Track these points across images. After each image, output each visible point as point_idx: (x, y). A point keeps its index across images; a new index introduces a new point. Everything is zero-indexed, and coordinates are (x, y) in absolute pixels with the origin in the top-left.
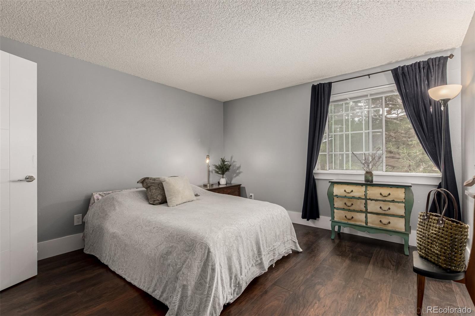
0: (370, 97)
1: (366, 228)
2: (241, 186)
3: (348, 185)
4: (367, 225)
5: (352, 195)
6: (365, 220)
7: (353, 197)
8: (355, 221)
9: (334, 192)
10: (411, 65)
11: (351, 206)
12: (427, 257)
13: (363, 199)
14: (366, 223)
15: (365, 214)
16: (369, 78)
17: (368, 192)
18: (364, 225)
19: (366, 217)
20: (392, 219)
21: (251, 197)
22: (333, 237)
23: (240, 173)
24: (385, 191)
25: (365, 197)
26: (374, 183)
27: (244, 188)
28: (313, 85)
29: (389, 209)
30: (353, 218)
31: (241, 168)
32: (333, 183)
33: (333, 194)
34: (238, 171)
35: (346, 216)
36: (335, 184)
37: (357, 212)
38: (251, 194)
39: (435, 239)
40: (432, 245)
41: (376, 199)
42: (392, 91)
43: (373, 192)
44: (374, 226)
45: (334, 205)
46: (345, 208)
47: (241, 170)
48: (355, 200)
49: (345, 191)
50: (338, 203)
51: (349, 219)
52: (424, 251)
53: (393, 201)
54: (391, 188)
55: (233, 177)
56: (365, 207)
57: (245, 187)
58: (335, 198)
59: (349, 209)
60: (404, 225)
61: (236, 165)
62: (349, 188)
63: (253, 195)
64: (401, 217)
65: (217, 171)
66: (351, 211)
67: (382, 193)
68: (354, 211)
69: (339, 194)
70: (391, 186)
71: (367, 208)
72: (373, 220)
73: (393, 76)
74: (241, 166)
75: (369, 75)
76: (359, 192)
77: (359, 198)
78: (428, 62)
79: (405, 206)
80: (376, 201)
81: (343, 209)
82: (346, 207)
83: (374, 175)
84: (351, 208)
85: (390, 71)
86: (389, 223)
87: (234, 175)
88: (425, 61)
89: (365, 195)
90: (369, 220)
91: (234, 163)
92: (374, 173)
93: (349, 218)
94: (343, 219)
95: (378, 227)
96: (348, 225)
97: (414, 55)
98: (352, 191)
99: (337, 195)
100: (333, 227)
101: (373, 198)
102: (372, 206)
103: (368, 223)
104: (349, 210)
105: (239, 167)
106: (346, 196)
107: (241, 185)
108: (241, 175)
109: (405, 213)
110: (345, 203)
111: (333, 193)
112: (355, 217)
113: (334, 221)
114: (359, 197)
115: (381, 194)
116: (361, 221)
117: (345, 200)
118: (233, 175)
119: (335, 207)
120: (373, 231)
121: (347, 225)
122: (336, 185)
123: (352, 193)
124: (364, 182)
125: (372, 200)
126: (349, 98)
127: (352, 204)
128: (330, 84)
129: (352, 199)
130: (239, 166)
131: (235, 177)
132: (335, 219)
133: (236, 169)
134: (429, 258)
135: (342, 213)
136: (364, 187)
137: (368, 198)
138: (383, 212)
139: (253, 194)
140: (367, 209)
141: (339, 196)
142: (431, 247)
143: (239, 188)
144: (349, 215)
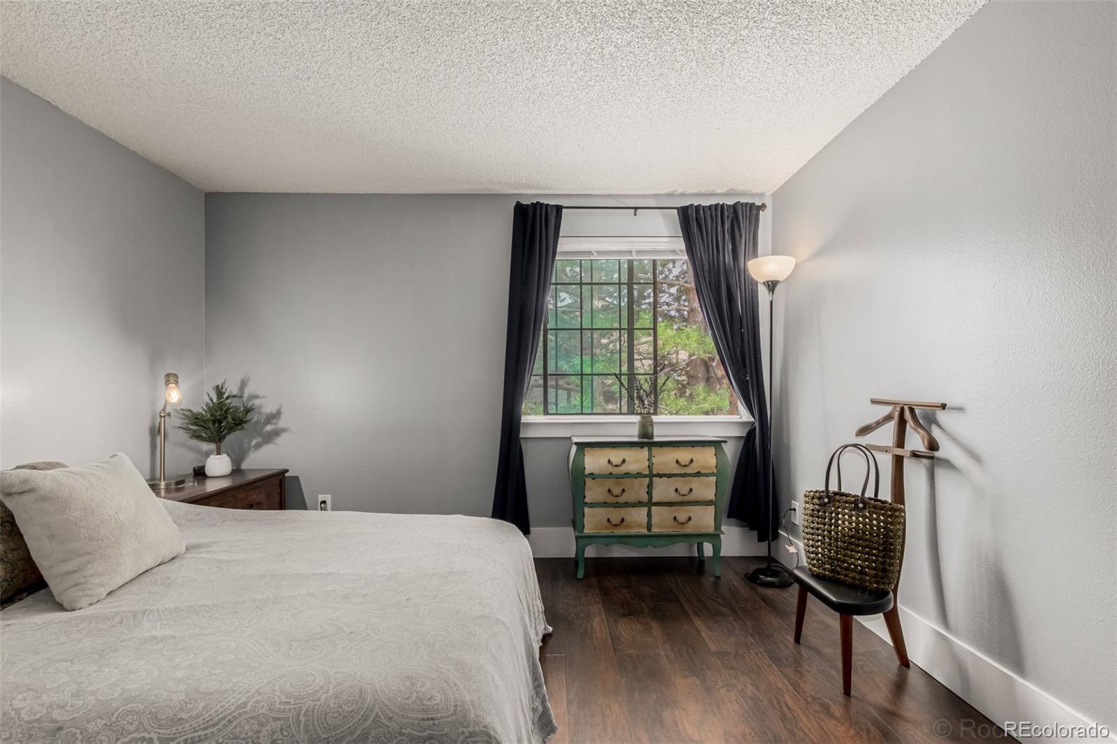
0: (637, 256)
1: (651, 538)
2: (286, 475)
3: (613, 448)
4: (651, 531)
5: (624, 469)
6: (646, 521)
7: (627, 475)
8: (629, 527)
9: (586, 466)
10: (710, 207)
11: (622, 494)
12: (836, 576)
13: (645, 476)
14: (649, 527)
15: (647, 508)
16: (635, 215)
17: (654, 460)
18: (645, 531)
19: (649, 515)
20: (695, 511)
21: (323, 505)
22: (581, 574)
23: (277, 433)
24: (684, 455)
25: (650, 472)
26: (656, 439)
27: (296, 479)
28: (518, 202)
29: (691, 490)
30: (623, 520)
31: (282, 416)
32: (582, 446)
33: (584, 472)
34: (269, 428)
35: (609, 520)
36: (586, 449)
37: (633, 507)
38: (321, 498)
39: (853, 540)
40: (846, 551)
41: (670, 474)
42: (674, 252)
43: (664, 460)
44: (665, 530)
45: (585, 497)
46: (609, 502)
47: (281, 424)
48: (629, 480)
49: (609, 462)
50: (593, 493)
51: (616, 525)
52: (829, 566)
53: (698, 474)
54: (693, 447)
55: (249, 449)
56: (648, 493)
57: (298, 477)
58: (589, 481)
59: (617, 503)
60: (713, 519)
61: (260, 407)
62: (616, 456)
63: (328, 498)
64: (709, 503)
65: (195, 431)
66: (620, 507)
67: (679, 460)
68: (627, 505)
69: (596, 471)
70: (692, 445)
71: (652, 494)
72: (662, 519)
73: (680, 221)
74: (282, 410)
75: (636, 208)
76: (636, 460)
77: (639, 475)
78: (735, 207)
79: (716, 482)
80: (668, 477)
81: (604, 504)
82: (611, 500)
83: (656, 423)
84: (621, 500)
85: (676, 210)
86: (690, 519)
87: (254, 442)
88: (730, 206)
89: (649, 466)
90: (654, 520)
91: (257, 402)
92: (655, 418)
93: (616, 523)
94: (606, 528)
95: (670, 531)
96: (616, 540)
97: (712, 190)
98: (624, 461)
99: (593, 474)
100: (580, 550)
101: (664, 472)
102: (663, 490)
103: (653, 525)
104: (617, 505)
105: (276, 415)
106: (611, 473)
107: (287, 471)
108: (281, 440)
109: (715, 495)
110: (609, 491)
111: (585, 469)
112: (628, 519)
113: (581, 534)
114: (638, 473)
115: (677, 462)
116: (640, 526)
117: (610, 484)
118: (251, 441)
119: (586, 503)
120: (663, 541)
121: (612, 540)
122: (589, 448)
123: (624, 465)
124: (636, 439)
125: (660, 476)
126: (596, 252)
127: (623, 491)
128: (559, 209)
129: (623, 478)
130: (274, 411)
131: (258, 446)
132: (586, 531)
133: (263, 420)
134: (842, 577)
135: (602, 513)
136: (646, 449)
137: (655, 472)
138: (680, 499)
139: (330, 496)
140: (650, 498)
141: (598, 475)
142: (845, 556)
143: (281, 480)
144: (616, 515)
